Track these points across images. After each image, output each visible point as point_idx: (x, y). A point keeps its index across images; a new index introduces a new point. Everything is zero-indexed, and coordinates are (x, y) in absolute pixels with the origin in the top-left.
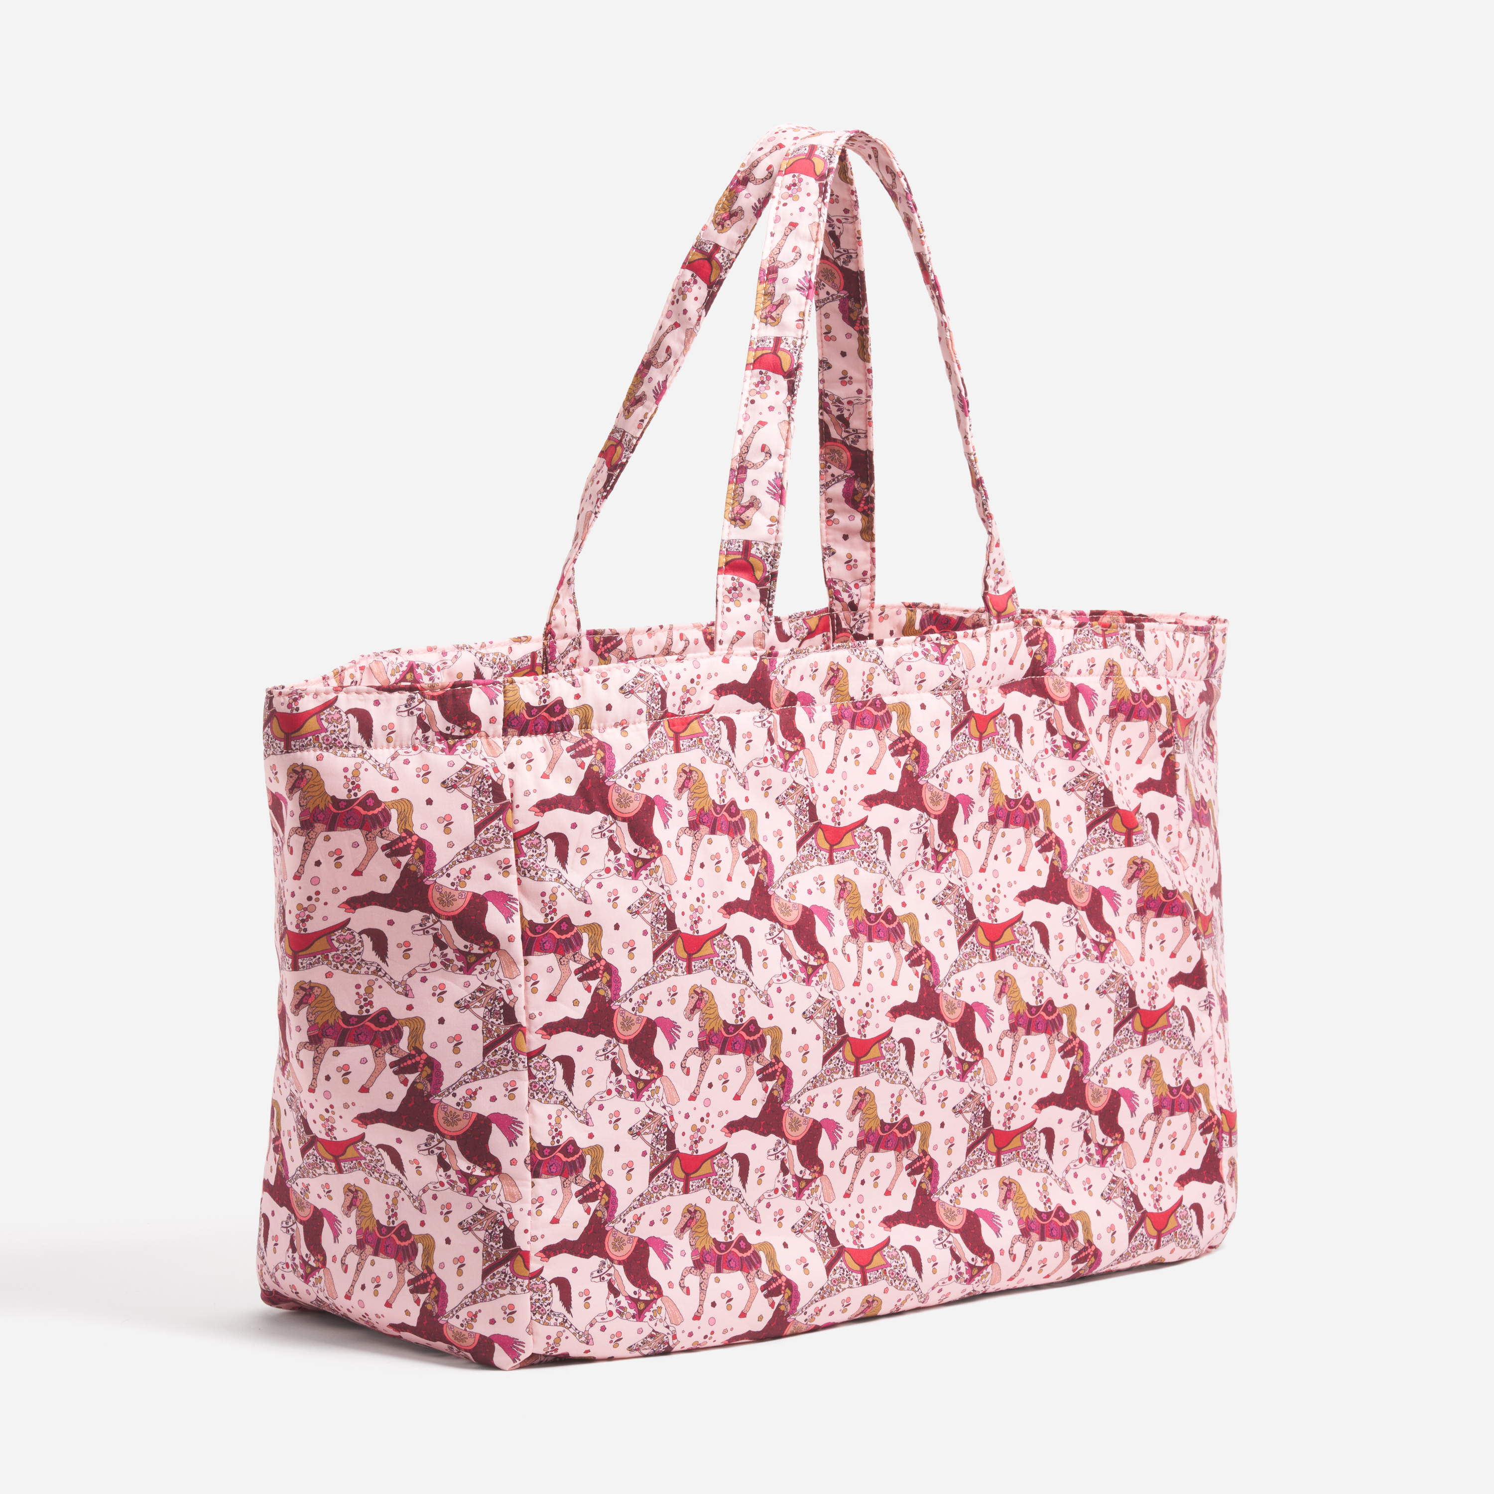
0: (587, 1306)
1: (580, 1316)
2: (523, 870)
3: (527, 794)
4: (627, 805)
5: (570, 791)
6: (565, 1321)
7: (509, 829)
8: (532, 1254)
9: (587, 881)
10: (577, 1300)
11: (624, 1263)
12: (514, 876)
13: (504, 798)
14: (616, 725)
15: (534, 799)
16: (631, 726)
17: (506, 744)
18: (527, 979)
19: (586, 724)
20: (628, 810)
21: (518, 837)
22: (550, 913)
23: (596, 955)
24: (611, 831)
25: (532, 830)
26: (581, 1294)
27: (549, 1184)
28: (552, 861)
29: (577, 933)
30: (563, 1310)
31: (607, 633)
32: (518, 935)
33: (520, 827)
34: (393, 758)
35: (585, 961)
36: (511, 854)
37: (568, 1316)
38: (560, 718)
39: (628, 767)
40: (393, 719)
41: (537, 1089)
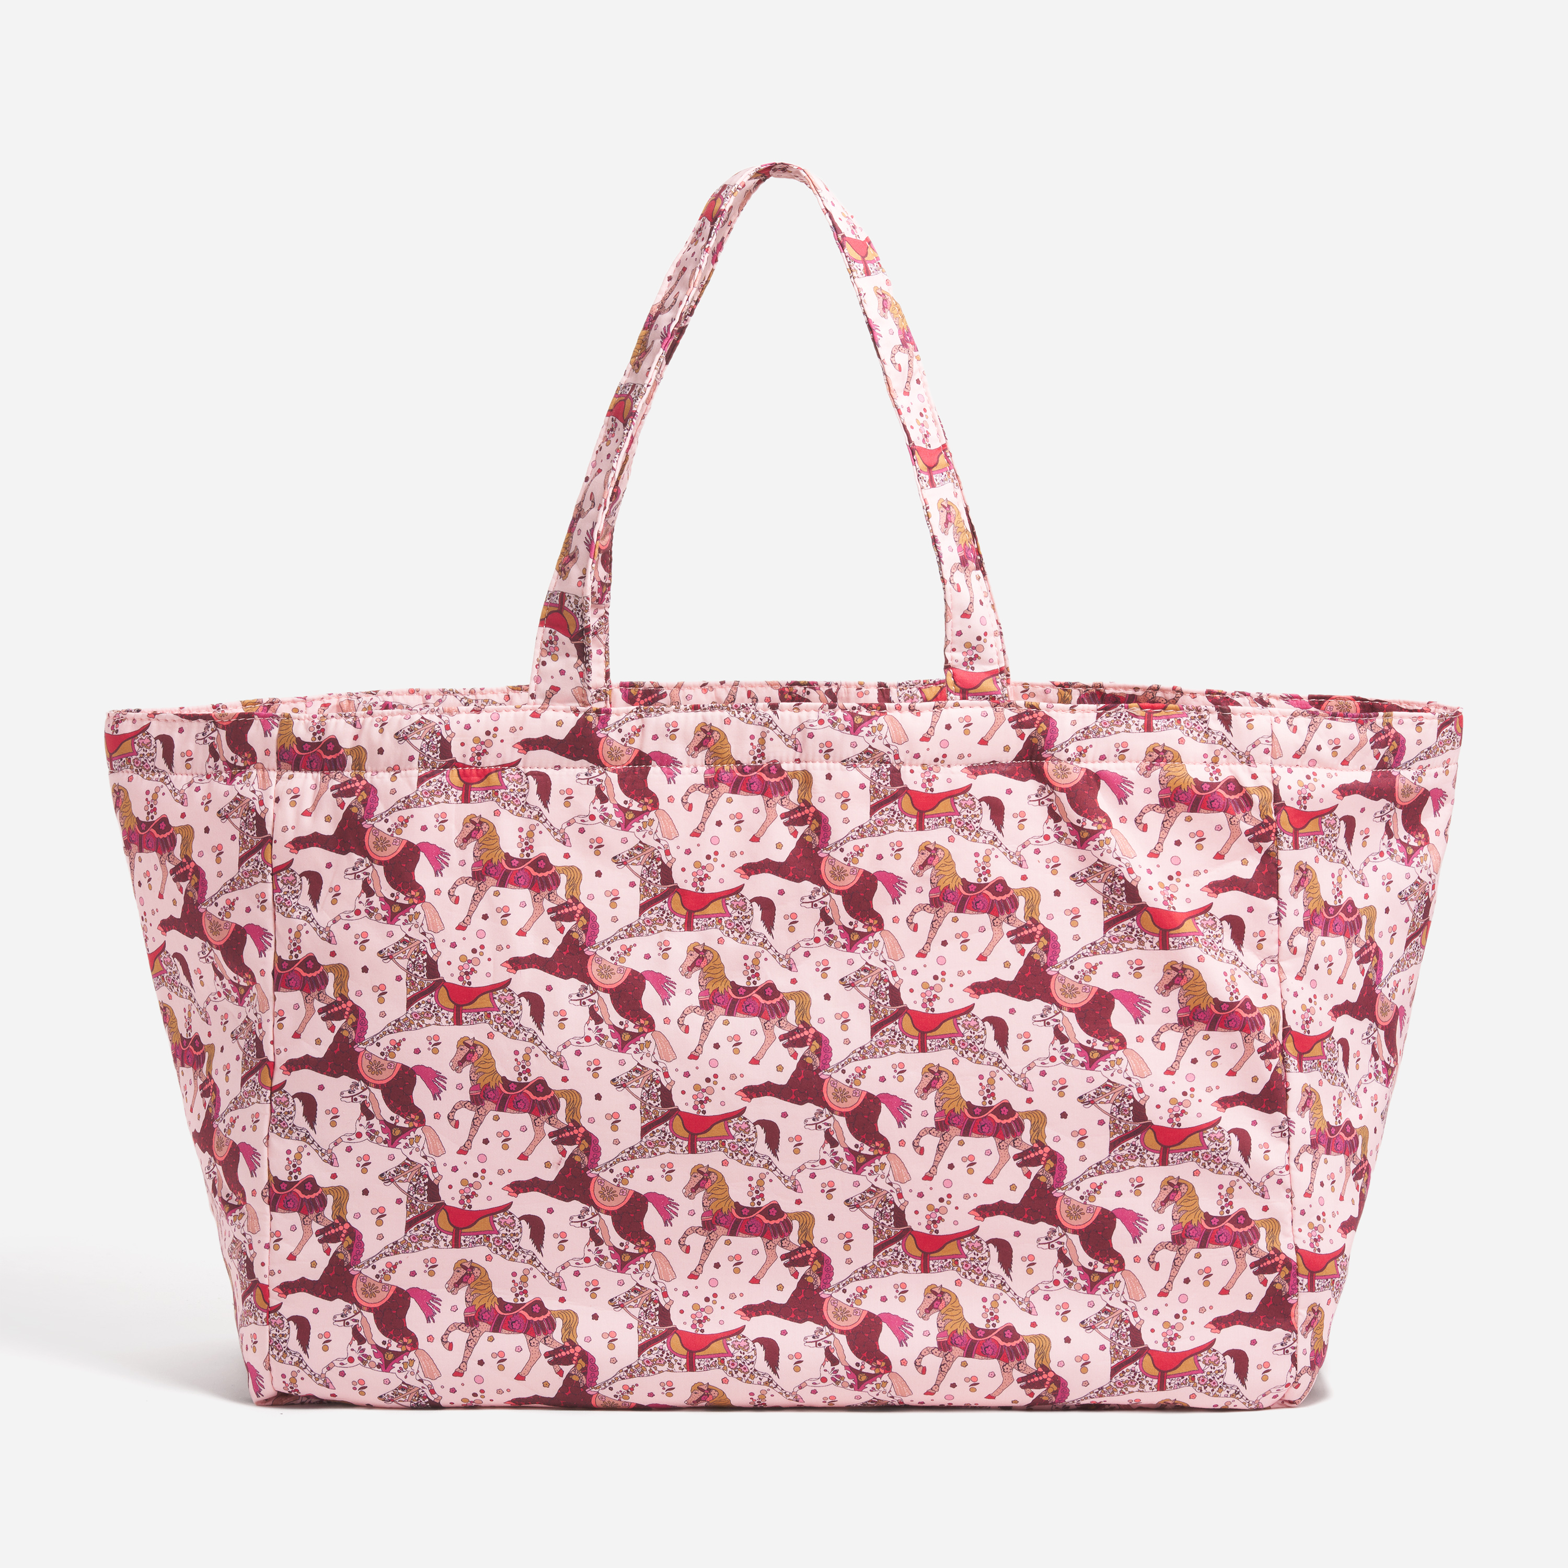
0: (325, 1349)
1: (316, 1358)
2: (279, 904)
3: (285, 829)
4: (384, 848)
5: (328, 830)
6: (301, 1361)
7: (266, 863)
8: (270, 1289)
9: (334, 922)
10: (315, 1341)
11: (375, 1311)
12: (269, 912)
13: (266, 832)
14: (388, 770)
15: (291, 836)
16: (403, 772)
17: (279, 777)
18: (275, 1014)
19: (359, 765)
20: (384, 853)
21: (276, 871)
22: (295, 950)
23: (341, 996)
24: (366, 874)
25: (287, 866)
26: (320, 1336)
27: (288, 1220)
28: (305, 899)
29: (323, 973)
30: (299, 1349)
31: (648, 685)
32: (269, 969)
33: (277, 863)
34: (189, 785)
35: (329, 1001)
36: (268, 889)
37: (304, 1356)
38: (334, 756)
39: (391, 811)
40: (192, 746)
41: (279, 1124)
